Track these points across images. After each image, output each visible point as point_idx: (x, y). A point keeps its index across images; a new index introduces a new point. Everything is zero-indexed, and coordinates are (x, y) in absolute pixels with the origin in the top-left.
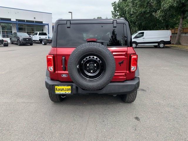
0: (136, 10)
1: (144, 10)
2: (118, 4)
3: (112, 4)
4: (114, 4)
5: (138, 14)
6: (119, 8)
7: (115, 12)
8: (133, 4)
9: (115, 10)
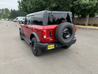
0: (34, 6)
1: (37, 7)
2: (22, 2)
3: (18, 2)
4: (19, 2)
5: (35, 8)
6: (22, 4)
7: (20, 6)
8: (31, 3)
9: (20, 5)
